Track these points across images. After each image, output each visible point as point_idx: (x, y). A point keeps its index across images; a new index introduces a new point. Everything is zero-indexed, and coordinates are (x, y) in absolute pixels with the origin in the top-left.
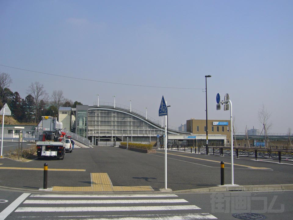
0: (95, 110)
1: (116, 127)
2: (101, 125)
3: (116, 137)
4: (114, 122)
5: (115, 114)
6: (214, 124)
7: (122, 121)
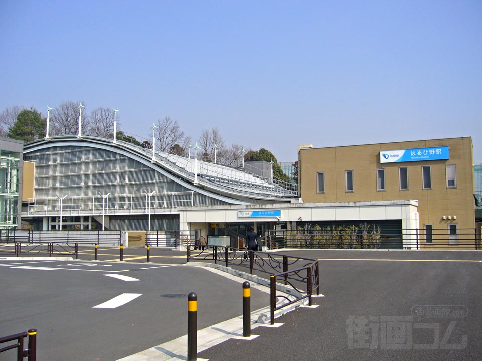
0: (48, 149)
1: (90, 191)
2: (61, 189)
3: (90, 220)
4: (87, 176)
5: (89, 154)
6: (383, 160)
7: (103, 174)
